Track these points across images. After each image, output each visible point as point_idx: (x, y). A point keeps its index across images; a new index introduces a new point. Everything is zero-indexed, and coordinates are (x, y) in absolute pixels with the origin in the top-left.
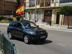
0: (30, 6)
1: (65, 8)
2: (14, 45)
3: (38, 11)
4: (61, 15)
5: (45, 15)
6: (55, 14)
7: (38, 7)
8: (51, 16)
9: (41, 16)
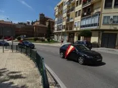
0: (57, 30)
1: (84, 31)
2: (43, 59)
3: (63, 34)
4: (82, 37)
5: (69, 37)
6: (76, 36)
7: (64, 30)
8: (74, 37)
9: (66, 38)
